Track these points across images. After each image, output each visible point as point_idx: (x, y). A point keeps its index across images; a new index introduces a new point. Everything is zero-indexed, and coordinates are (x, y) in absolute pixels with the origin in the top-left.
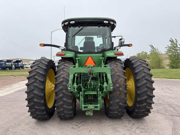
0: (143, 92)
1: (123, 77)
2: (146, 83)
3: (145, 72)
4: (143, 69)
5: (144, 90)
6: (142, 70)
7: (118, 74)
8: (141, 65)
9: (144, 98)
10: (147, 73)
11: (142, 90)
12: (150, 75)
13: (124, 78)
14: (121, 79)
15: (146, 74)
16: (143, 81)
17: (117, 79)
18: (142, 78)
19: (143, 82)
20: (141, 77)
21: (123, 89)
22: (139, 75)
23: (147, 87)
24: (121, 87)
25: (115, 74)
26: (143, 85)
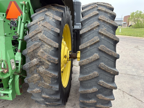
0: (88, 78)
1: (50, 44)
2: (98, 59)
3: (100, 33)
4: (98, 26)
5: (91, 74)
6: (95, 27)
7: (39, 36)
8: (96, 17)
9: (91, 90)
10: (106, 36)
11: (89, 73)
12: (112, 40)
13: (52, 46)
14: (45, 48)
15: (103, 37)
16: (92, 54)
17: (36, 47)
18: (90, 46)
19: (90, 58)
20: (88, 45)
21: (47, 68)
22: (86, 39)
23: (100, 68)
24: (43, 64)
25: (35, 37)
26: (90, 63)
